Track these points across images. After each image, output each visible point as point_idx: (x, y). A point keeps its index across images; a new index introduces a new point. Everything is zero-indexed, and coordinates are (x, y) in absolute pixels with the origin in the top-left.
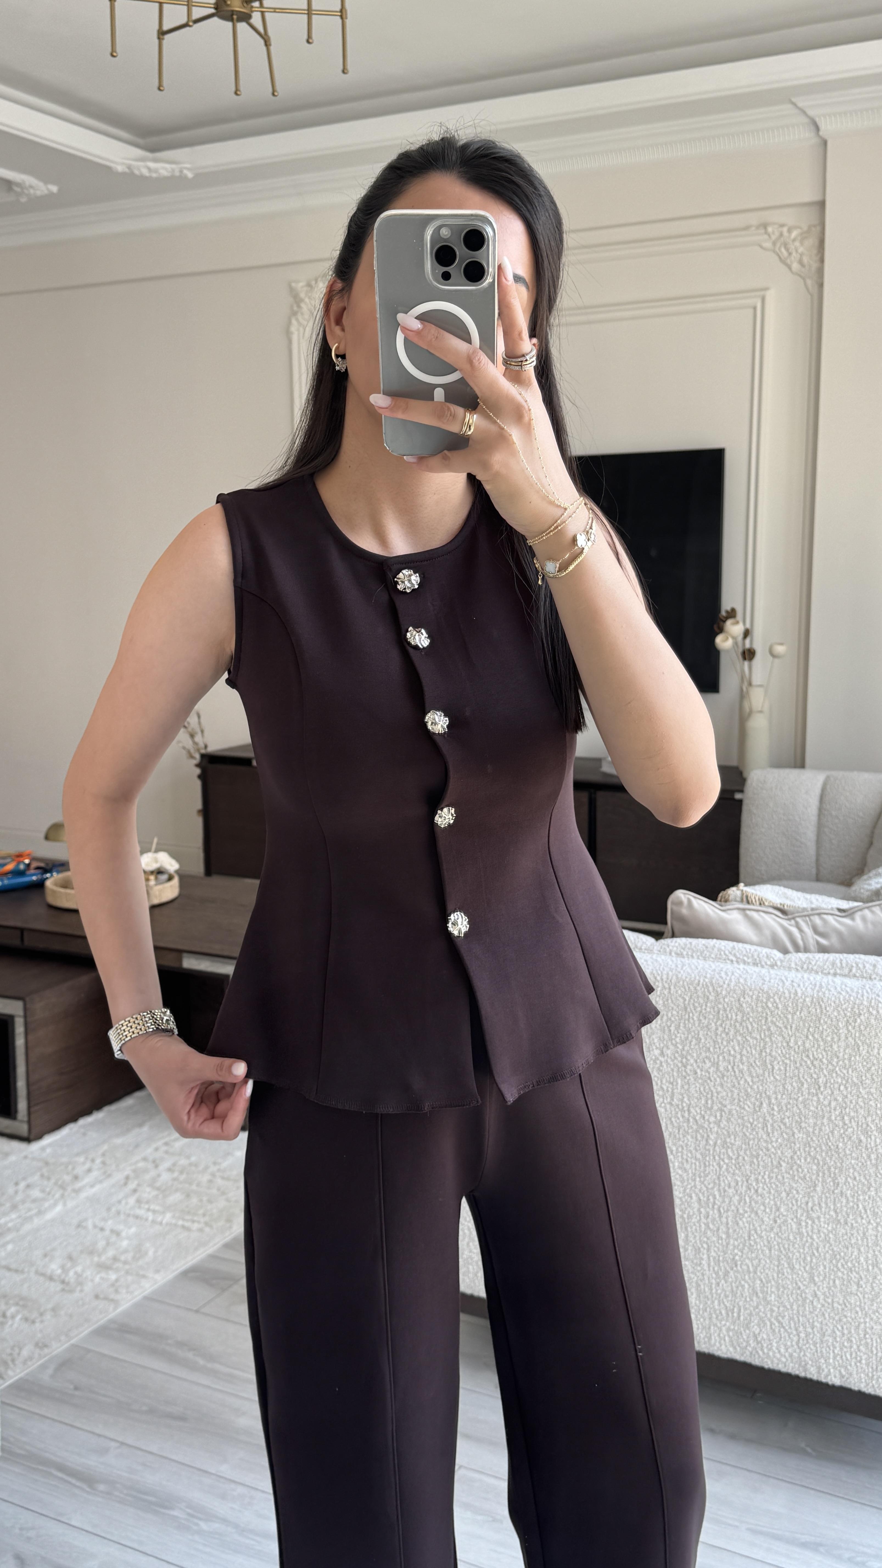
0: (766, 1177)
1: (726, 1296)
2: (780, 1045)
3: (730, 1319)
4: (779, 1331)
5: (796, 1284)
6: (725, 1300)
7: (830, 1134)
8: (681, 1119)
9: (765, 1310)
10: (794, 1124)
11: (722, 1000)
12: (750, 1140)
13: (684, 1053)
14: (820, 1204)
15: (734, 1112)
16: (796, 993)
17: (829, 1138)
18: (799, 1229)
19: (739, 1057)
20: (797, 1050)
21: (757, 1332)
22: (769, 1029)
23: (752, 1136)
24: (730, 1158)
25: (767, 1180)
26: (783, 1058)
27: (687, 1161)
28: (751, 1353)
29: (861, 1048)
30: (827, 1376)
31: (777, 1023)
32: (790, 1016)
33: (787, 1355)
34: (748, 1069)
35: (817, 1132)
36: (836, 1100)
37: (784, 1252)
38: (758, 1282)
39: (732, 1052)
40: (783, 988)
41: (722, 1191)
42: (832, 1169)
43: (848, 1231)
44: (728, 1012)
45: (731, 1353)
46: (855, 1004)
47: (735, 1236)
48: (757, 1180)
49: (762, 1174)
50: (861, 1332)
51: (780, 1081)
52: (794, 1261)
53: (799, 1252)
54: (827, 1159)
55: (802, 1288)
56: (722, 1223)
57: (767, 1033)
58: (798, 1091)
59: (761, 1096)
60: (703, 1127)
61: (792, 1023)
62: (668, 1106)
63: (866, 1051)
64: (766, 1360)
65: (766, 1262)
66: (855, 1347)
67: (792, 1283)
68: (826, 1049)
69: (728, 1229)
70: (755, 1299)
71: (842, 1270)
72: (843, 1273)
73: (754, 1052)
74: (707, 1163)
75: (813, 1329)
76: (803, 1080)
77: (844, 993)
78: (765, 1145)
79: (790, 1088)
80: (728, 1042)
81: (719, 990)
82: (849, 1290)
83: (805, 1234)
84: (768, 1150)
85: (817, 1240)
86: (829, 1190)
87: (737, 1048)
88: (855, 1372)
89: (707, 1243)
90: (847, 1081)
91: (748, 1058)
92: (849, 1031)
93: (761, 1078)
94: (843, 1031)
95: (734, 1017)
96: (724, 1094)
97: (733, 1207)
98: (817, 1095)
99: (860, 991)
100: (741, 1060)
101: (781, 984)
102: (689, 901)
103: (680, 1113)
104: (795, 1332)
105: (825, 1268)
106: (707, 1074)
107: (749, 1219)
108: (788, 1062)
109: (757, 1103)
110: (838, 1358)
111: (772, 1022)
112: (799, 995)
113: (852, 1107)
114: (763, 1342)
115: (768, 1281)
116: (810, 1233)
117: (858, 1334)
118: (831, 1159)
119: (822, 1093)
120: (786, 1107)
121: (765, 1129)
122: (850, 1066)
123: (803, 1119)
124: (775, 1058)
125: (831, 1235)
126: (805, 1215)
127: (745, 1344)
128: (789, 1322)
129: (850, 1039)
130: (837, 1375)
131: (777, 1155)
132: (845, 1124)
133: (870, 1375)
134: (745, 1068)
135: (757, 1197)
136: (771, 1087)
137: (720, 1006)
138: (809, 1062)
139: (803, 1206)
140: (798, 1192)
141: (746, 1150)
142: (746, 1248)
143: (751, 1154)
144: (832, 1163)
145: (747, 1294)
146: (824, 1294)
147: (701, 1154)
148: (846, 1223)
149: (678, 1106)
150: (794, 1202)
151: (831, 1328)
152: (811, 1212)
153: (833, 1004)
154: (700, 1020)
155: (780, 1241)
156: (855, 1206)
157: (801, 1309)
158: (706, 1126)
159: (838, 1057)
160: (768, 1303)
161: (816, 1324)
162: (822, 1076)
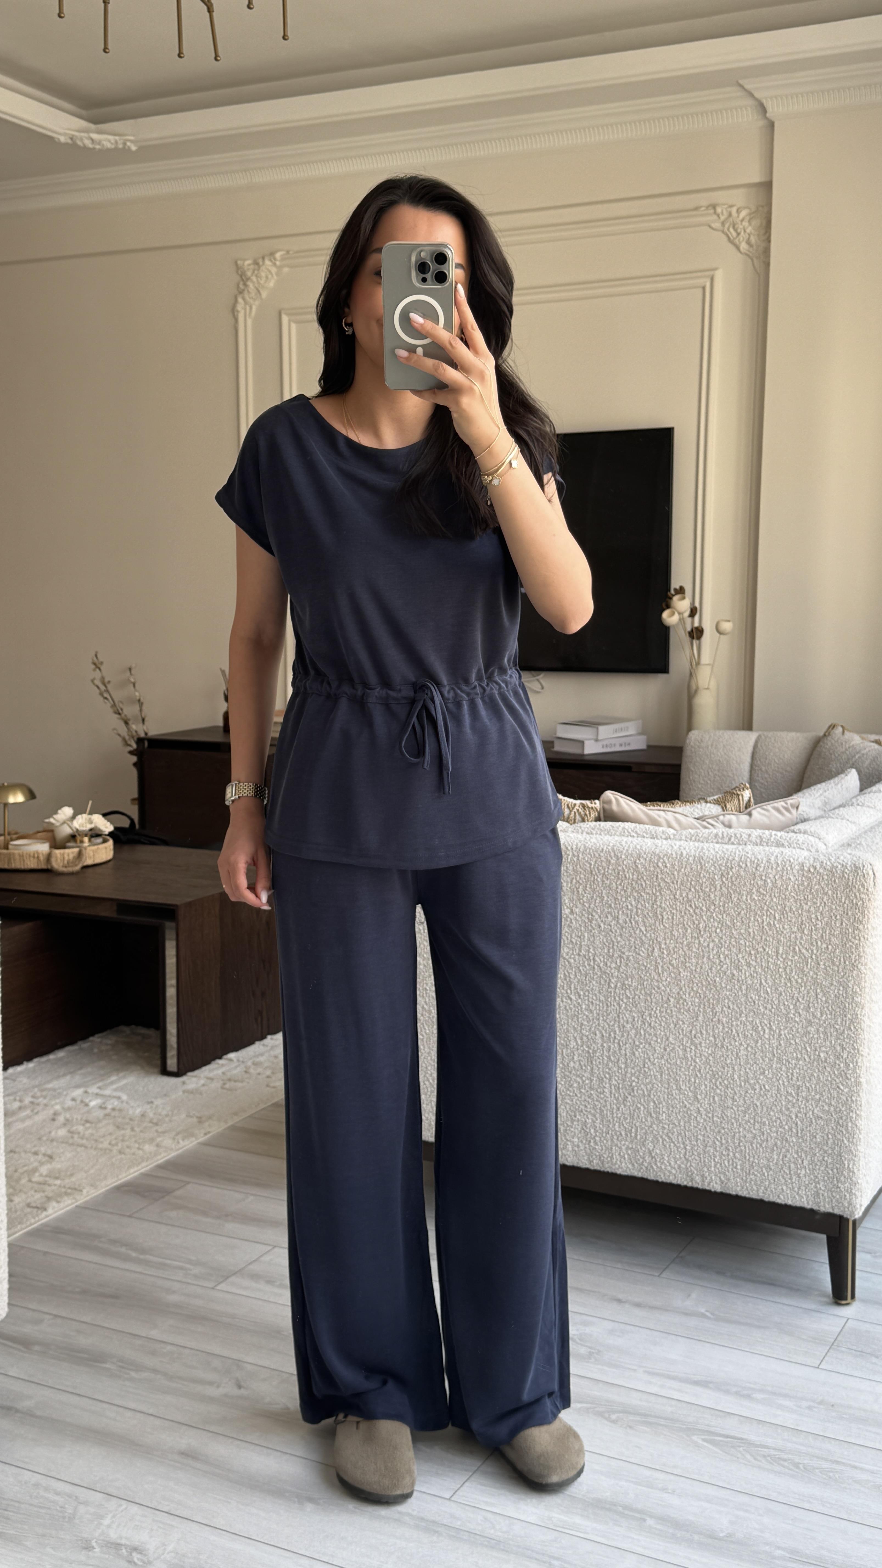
0: (658, 1012)
1: (625, 1119)
2: (668, 898)
4: (670, 1146)
5: (683, 1103)
7: (709, 971)
8: (587, 967)
9: (657, 1128)
10: (680, 965)
11: (621, 863)
12: (644, 981)
13: (590, 910)
14: (701, 1032)
15: (631, 958)
16: (682, 854)
17: (708, 974)
18: (684, 1055)
19: (635, 910)
20: (681, 901)
21: (651, 1149)
22: (659, 885)
23: (646, 978)
25: (659, 1015)
26: (671, 909)
27: (592, 1002)
29: (733, 896)
30: (709, 1184)
32: (676, 873)
34: (643, 921)
35: (698, 970)
36: (713, 941)
37: (673, 1076)
38: (652, 1104)
39: (630, 907)
42: (711, 1001)
43: (724, 1053)
45: (630, 1170)
46: (728, 859)
47: (633, 1065)
48: (650, 1015)
49: (654, 1009)
50: (736, 1141)
51: (668, 928)
52: (681, 1083)
53: (685, 1075)
54: (707, 992)
55: (688, 1106)
57: (657, 889)
58: (683, 937)
59: (653, 942)
60: (606, 973)
61: (678, 878)
62: (577, 957)
64: (659, 1173)
65: (658, 1085)
66: (731, 1154)
67: (679, 1102)
69: (627, 1059)
70: (649, 1119)
71: (720, 1087)
72: (721, 1090)
73: (647, 905)
74: (609, 1004)
75: (697, 1141)
76: (687, 927)
77: (720, 853)
78: (656, 984)
79: (676, 933)
80: (627, 899)
82: (726, 1105)
83: (690, 1059)
84: (659, 988)
85: (699, 1063)
86: (709, 1019)
87: (633, 903)
88: (732, 1177)
89: (609, 1074)
90: (722, 925)
91: (642, 910)
93: (653, 927)
94: (718, 883)
95: (631, 877)
96: (623, 942)
97: (630, 1040)
98: (698, 938)
100: (637, 912)
103: (586, 962)
104: (682, 1146)
105: (706, 1086)
106: (609, 927)
107: (644, 1050)
108: (674, 911)
109: (650, 949)
110: (718, 1166)
111: (662, 879)
112: (684, 855)
114: (656, 1157)
115: (660, 1103)
116: (694, 1058)
117: (734, 1143)
118: (710, 992)
119: (702, 937)
120: (674, 950)
121: (657, 970)
122: (725, 912)
123: (687, 960)
124: (665, 910)
125: (711, 1058)
128: (678, 1137)
129: (724, 889)
130: (718, 1181)
131: (666, 993)
132: (721, 961)
133: (744, 1178)
134: (640, 919)
135: (650, 1029)
136: (661, 934)
137: (620, 868)
138: (691, 911)
139: (688, 1034)
140: (684, 1023)
141: (641, 990)
142: (641, 1075)
144: (711, 995)
145: (643, 1115)
146: (705, 1110)
147: (604, 996)
149: (585, 956)
150: (680, 1032)
151: (712, 1139)
152: (694, 1039)
154: (603, 881)
155: (669, 1066)
156: (730, 1032)
157: (687, 1124)
158: (608, 972)
159: (715, 905)
160: (661, 1122)
161: (699, 1136)
162: (702, 922)
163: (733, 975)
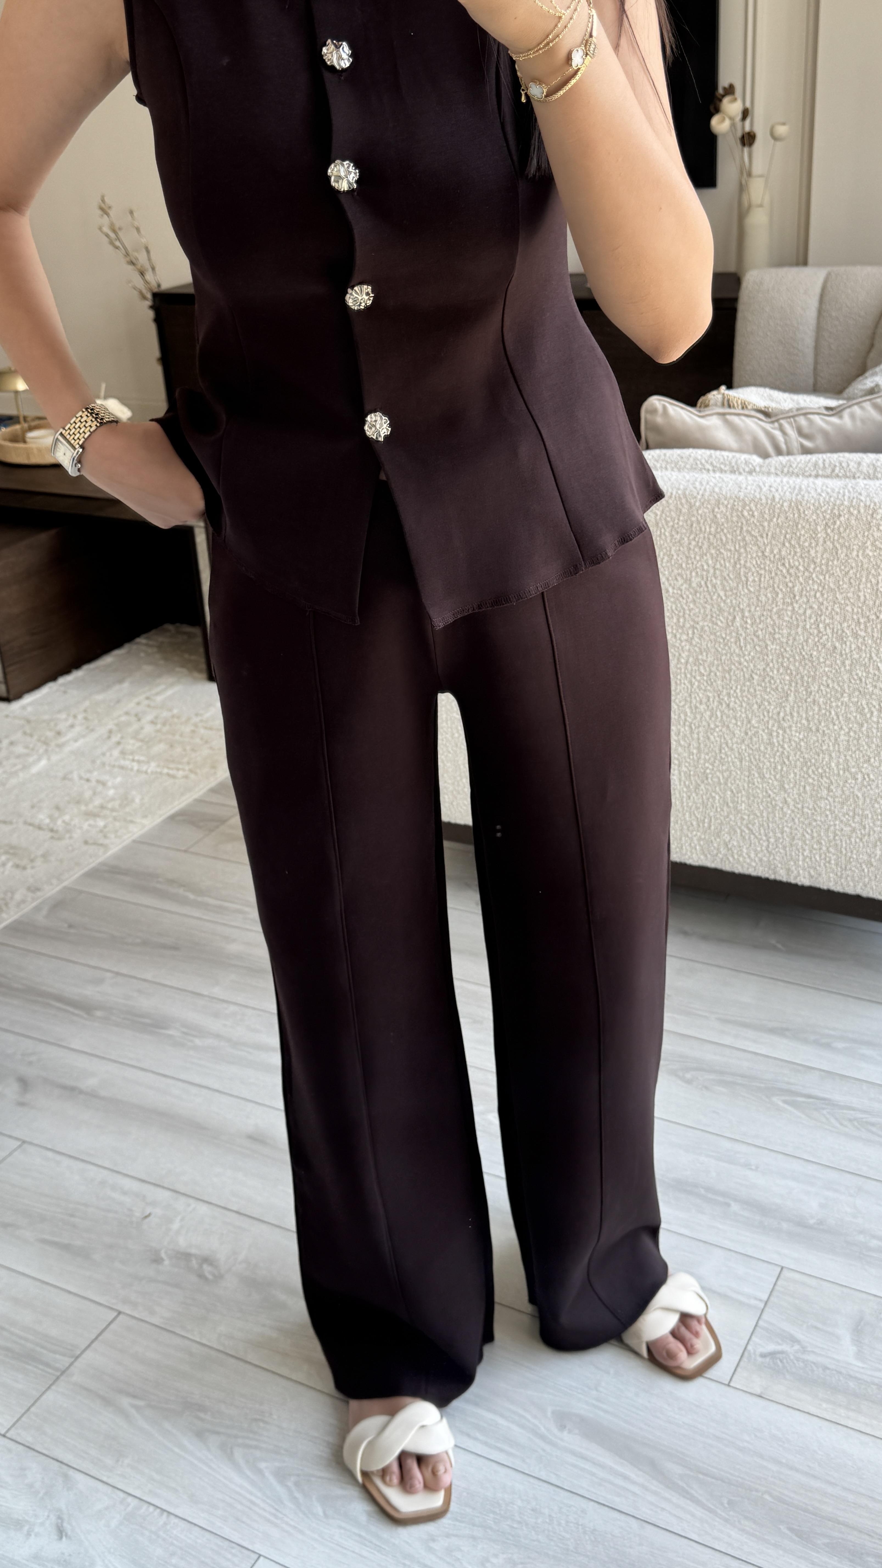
0: (738, 691)
2: (754, 555)
3: (701, 829)
5: (766, 792)
6: (696, 812)
7: (804, 644)
9: (735, 818)
10: (767, 636)
12: (722, 655)
14: (791, 714)
15: (706, 628)
16: (774, 499)
17: (803, 648)
18: (770, 739)
19: (712, 571)
20: (772, 559)
21: (727, 840)
22: (744, 539)
23: (724, 652)
24: (702, 675)
25: (739, 694)
26: (758, 569)
28: (722, 859)
29: (840, 552)
30: (796, 878)
31: (753, 533)
32: (766, 524)
33: (757, 859)
34: (722, 584)
35: (790, 642)
36: (811, 607)
37: (755, 763)
38: (729, 793)
39: (705, 567)
40: (760, 493)
41: (693, 708)
42: (806, 678)
43: (820, 738)
44: (701, 525)
45: (699, 861)
46: (835, 505)
47: (706, 751)
48: (729, 695)
49: (734, 688)
50: (830, 834)
51: (754, 593)
53: (770, 762)
54: (800, 668)
55: (772, 795)
56: (693, 739)
57: (742, 544)
58: (773, 602)
59: (734, 610)
61: (769, 530)
63: (844, 554)
64: (737, 865)
65: (737, 773)
66: (824, 848)
67: (762, 792)
68: (803, 556)
70: (725, 808)
71: (813, 776)
72: (813, 779)
73: (727, 565)
75: (782, 833)
76: (778, 590)
77: (824, 495)
78: (737, 659)
79: (763, 599)
80: (702, 556)
81: (692, 501)
82: (819, 795)
83: (776, 744)
84: (740, 664)
85: (788, 749)
86: (801, 699)
87: (710, 562)
88: (824, 873)
90: (824, 588)
91: (721, 571)
92: (827, 534)
93: (735, 591)
94: (821, 535)
95: (708, 529)
96: (697, 610)
97: (704, 723)
98: (792, 604)
99: (841, 492)
100: (715, 574)
101: (758, 490)
102: (665, 408)
104: (764, 838)
105: (795, 774)
106: (679, 592)
107: (721, 733)
108: (762, 572)
109: (730, 618)
110: (808, 860)
111: (748, 531)
112: (777, 500)
113: (827, 614)
114: (733, 849)
115: (739, 792)
116: (781, 743)
117: (828, 836)
118: (804, 669)
119: (797, 602)
120: (760, 619)
121: (738, 644)
122: (828, 571)
123: (777, 630)
124: (750, 569)
125: (802, 744)
126: (776, 725)
127: (715, 852)
128: (759, 828)
129: (828, 543)
130: (807, 876)
131: (750, 669)
132: (819, 632)
133: (839, 873)
134: (719, 582)
135: (729, 710)
136: (745, 599)
138: (784, 571)
139: (775, 716)
140: (770, 704)
141: (718, 665)
143: (724, 670)
144: (806, 672)
145: (718, 805)
146: (794, 800)
148: (818, 730)
150: (766, 713)
151: (801, 831)
152: (782, 722)
153: (812, 507)
154: (672, 536)
155: (751, 752)
156: (828, 714)
157: (771, 816)
158: (677, 645)
159: (815, 563)
160: (739, 812)
161: (786, 829)
162: (798, 584)
163: (835, 648)
